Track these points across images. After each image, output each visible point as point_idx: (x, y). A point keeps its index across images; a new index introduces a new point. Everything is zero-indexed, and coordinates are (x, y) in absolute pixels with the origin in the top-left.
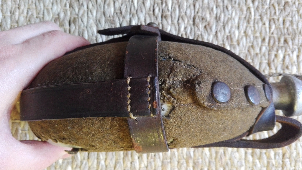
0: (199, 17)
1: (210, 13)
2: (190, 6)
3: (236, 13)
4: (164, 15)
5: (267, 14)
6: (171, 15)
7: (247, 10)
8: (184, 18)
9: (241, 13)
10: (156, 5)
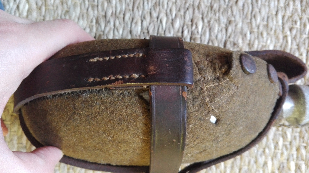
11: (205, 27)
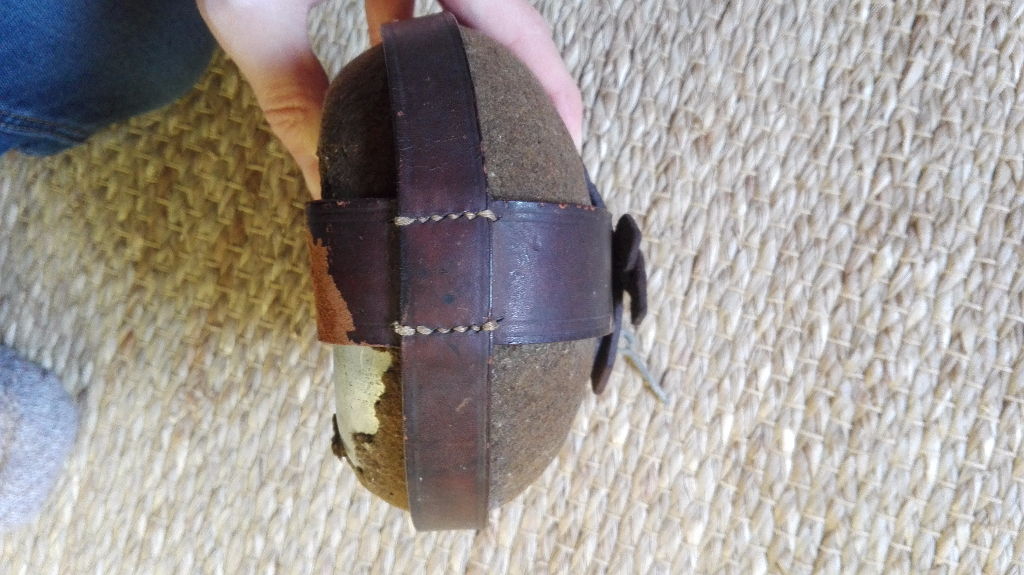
0: (686, 114)
1: (718, 111)
2: (670, 84)
3: (788, 124)
4: (604, 92)
5: (874, 141)
6: (620, 96)
7: (819, 122)
8: (647, 109)
9: (801, 127)
10: (590, 66)
11: (633, 73)
